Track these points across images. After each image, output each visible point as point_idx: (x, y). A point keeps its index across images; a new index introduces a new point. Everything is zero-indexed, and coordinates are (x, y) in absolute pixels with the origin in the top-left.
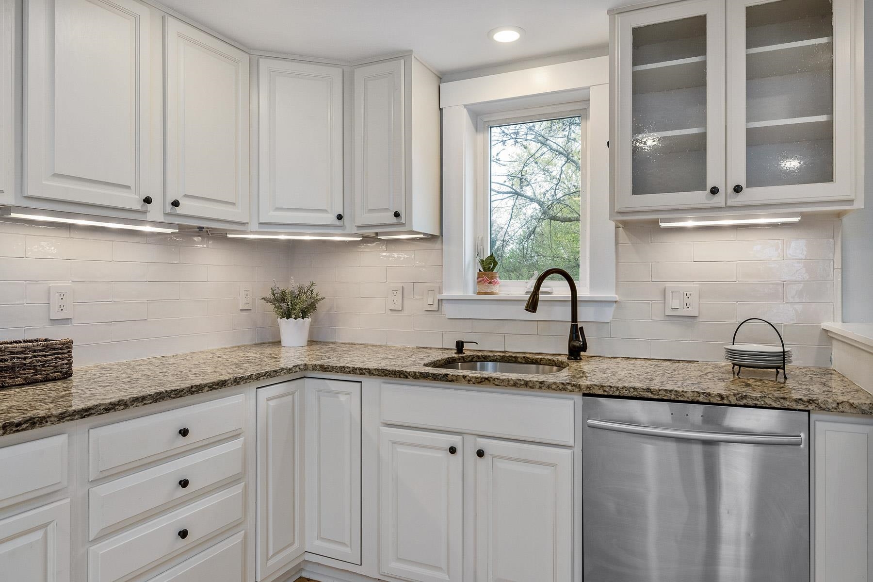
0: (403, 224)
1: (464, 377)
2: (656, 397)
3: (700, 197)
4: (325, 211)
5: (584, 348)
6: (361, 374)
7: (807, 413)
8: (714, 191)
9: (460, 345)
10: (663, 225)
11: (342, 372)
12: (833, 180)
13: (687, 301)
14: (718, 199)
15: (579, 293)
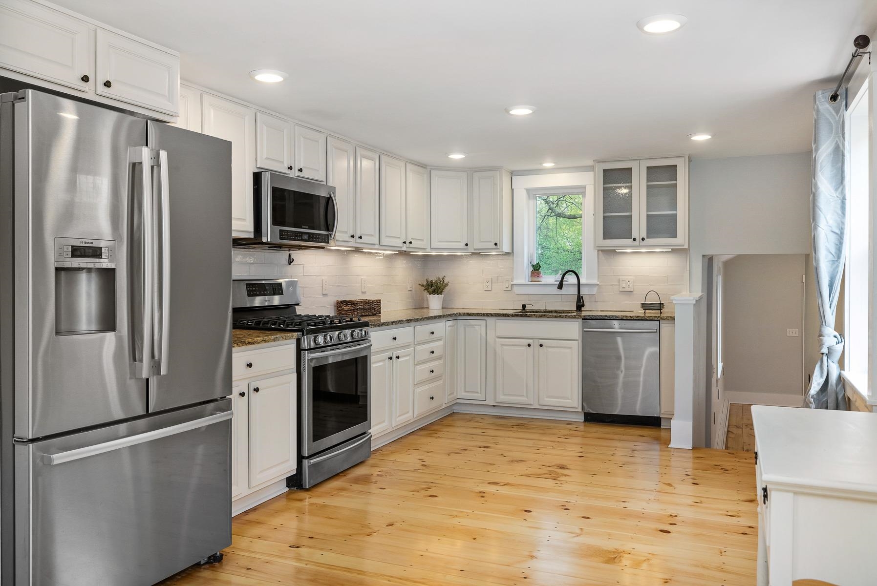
0: (499, 249)
1: (534, 315)
2: (609, 318)
3: (629, 242)
4: (459, 242)
5: (583, 305)
6: (487, 316)
7: (658, 322)
9: (524, 306)
10: (617, 251)
11: (479, 316)
12: (676, 237)
13: (629, 284)
14: (636, 243)
15: (581, 281)
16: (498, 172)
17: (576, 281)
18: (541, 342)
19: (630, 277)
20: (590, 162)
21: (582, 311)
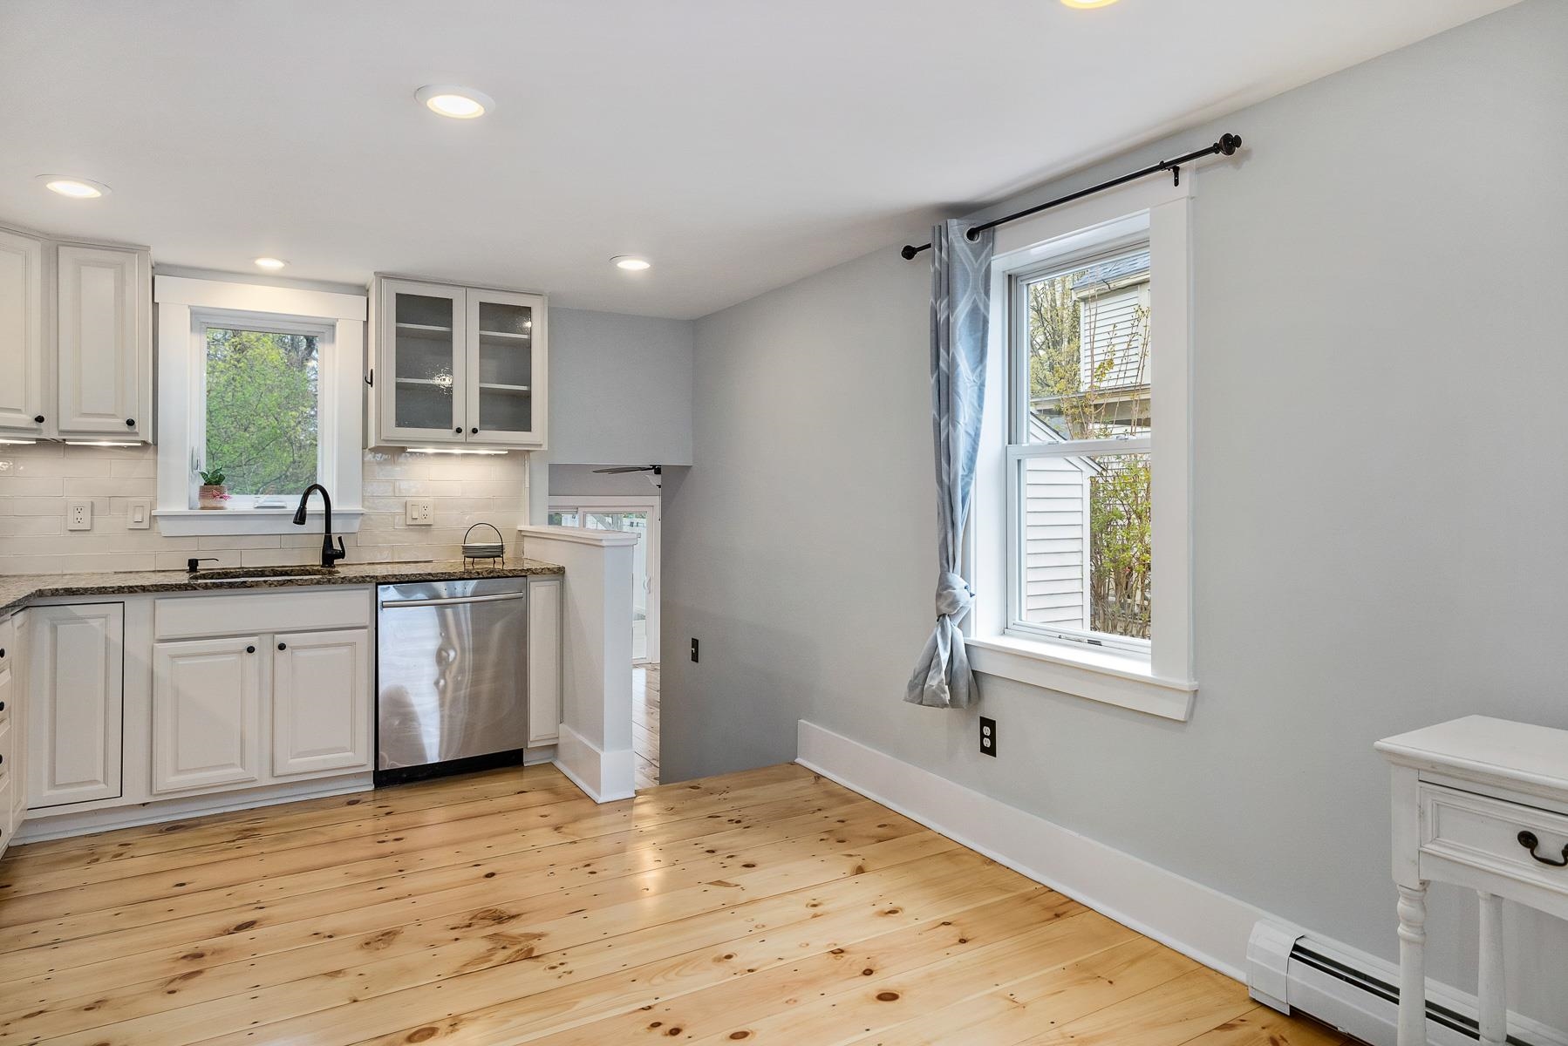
0: (137, 434)
1: (265, 582)
2: (435, 578)
3: (446, 434)
4: (18, 411)
5: (344, 553)
6: (131, 592)
7: (524, 579)
8: (459, 431)
9: (193, 564)
10: (409, 450)
11: (100, 593)
12: (530, 431)
13: (426, 511)
14: (461, 437)
15: (334, 508)
16: (136, 253)
17: (323, 508)
18: (280, 639)
19: (427, 499)
20: (365, 275)
21: (334, 567)
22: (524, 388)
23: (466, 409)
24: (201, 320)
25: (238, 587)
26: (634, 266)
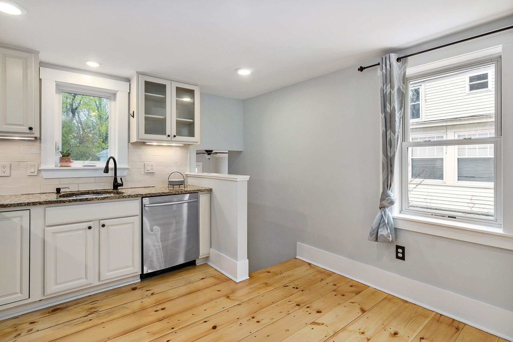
0: (33, 134)
1: (96, 198)
2: (166, 194)
3: (164, 137)
5: (122, 185)
6: (34, 205)
8: (169, 136)
9: (58, 190)
10: (147, 144)
11: (18, 206)
12: (194, 137)
13: (152, 168)
14: (169, 139)
15: (118, 166)
16: (33, 54)
17: (114, 166)
18: (102, 222)
19: (152, 163)
20: (130, 73)
21: (119, 190)
22: (191, 121)
23: (171, 127)
24: (60, 88)
25: (84, 201)
26: (244, 72)
